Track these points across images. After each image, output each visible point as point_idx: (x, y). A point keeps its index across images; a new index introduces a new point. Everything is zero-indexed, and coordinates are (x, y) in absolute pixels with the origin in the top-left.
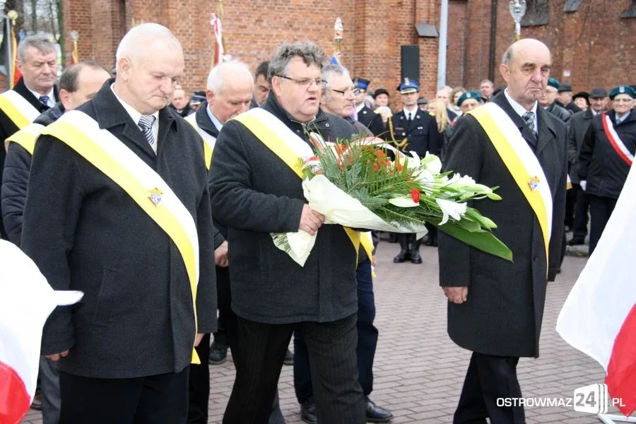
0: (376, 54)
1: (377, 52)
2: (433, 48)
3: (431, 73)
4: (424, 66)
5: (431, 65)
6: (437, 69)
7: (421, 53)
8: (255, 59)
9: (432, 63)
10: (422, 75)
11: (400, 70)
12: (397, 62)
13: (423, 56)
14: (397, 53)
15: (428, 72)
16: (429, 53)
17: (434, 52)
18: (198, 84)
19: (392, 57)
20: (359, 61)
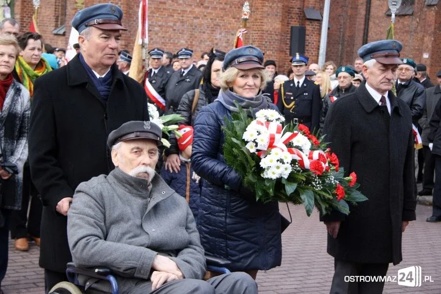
0: (270, 31)
1: (271, 29)
2: (317, 28)
3: (314, 49)
4: (309, 43)
5: (315, 42)
6: (319, 46)
7: (307, 32)
8: (171, 29)
9: (315, 41)
10: (307, 50)
11: (289, 45)
12: (287, 39)
13: (308, 35)
14: (288, 31)
15: (313, 48)
16: (314, 33)
17: (318, 32)
18: (124, 47)
19: (283, 34)
20: (256, 36)
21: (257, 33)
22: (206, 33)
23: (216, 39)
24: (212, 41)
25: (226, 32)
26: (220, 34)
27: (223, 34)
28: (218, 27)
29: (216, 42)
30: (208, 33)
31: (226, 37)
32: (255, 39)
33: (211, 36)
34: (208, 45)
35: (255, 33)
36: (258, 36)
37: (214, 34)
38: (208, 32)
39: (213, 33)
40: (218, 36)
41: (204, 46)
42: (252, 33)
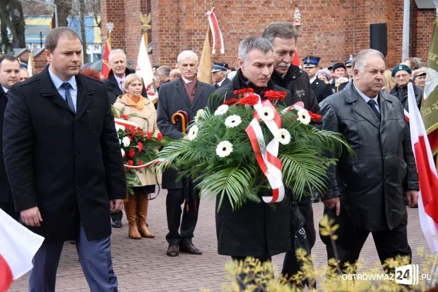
19: (391, 29)
20: (359, 34)
21: (360, 31)
22: (303, 36)
23: (314, 42)
24: (310, 44)
25: (325, 33)
26: (319, 36)
27: (322, 36)
28: (316, 29)
29: (314, 45)
30: (305, 37)
31: (325, 39)
32: (358, 37)
33: (309, 39)
34: (306, 49)
35: (358, 31)
36: (362, 34)
37: (312, 37)
38: (305, 34)
39: (310, 36)
40: (317, 39)
41: (301, 50)
42: (355, 32)
